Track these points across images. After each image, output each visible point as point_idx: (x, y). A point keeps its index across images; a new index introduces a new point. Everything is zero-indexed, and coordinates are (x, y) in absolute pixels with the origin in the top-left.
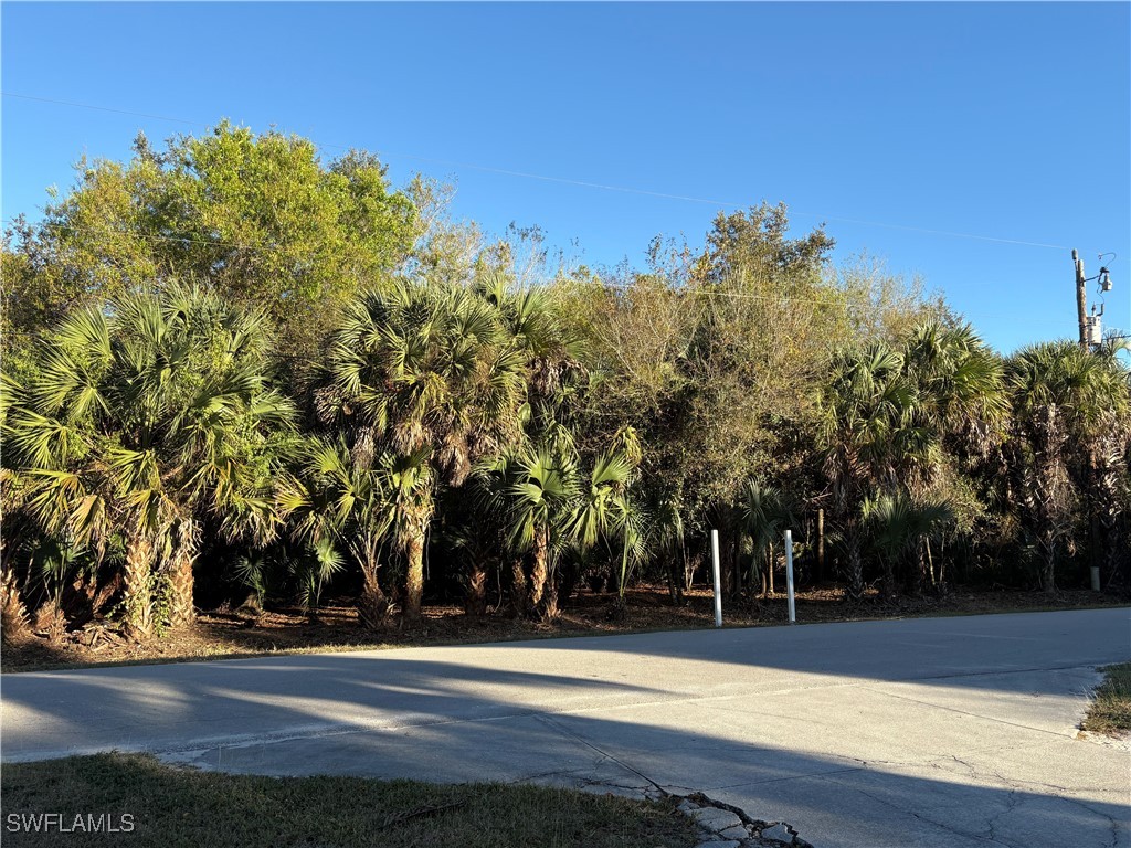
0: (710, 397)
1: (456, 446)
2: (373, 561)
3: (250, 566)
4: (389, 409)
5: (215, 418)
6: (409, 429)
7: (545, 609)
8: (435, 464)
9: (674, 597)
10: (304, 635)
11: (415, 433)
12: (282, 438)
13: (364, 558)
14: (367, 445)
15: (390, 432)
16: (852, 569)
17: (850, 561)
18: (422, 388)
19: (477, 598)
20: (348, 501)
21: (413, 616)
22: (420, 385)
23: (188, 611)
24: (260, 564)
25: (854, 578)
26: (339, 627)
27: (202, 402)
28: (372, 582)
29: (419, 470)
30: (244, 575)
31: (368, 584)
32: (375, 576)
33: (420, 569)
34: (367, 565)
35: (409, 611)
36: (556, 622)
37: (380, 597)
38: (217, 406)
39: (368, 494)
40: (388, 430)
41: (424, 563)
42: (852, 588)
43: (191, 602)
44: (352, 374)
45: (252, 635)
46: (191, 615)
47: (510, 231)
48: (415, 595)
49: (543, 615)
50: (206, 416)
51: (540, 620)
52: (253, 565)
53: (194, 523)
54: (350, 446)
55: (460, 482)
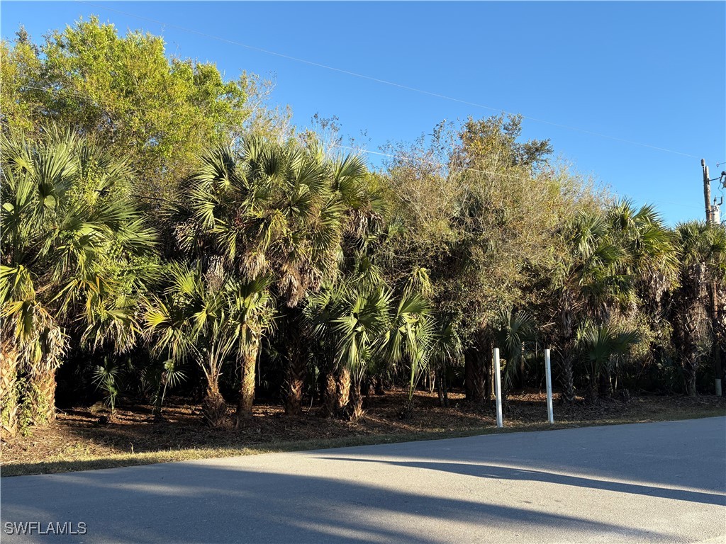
0: (484, 245)
1: (291, 274)
2: (215, 369)
3: (105, 373)
4: (239, 241)
5: (85, 240)
6: (255, 258)
7: (353, 410)
8: (273, 289)
9: (442, 399)
10: (154, 433)
11: (258, 262)
12: (145, 262)
13: (208, 367)
14: (218, 271)
15: (238, 261)
16: (567, 379)
17: (565, 373)
18: (269, 222)
19: (296, 401)
20: (201, 317)
21: (246, 416)
22: (267, 221)
23: (50, 412)
24: (114, 371)
25: (568, 386)
26: (184, 425)
27: (74, 226)
28: (214, 388)
29: (260, 295)
30: (99, 380)
31: (210, 389)
32: (217, 382)
33: (254, 376)
34: (210, 373)
35: (243, 412)
36: (362, 421)
37: (221, 400)
38: (87, 230)
39: (219, 312)
40: (236, 258)
41: (256, 371)
42: (567, 393)
43: (53, 404)
44: (208, 210)
45: (107, 433)
46: (52, 415)
47: (315, 120)
48: (248, 399)
49: (351, 415)
50: (77, 239)
51: (349, 419)
52: (108, 371)
53: (62, 331)
54: (205, 271)
55: (295, 304)
